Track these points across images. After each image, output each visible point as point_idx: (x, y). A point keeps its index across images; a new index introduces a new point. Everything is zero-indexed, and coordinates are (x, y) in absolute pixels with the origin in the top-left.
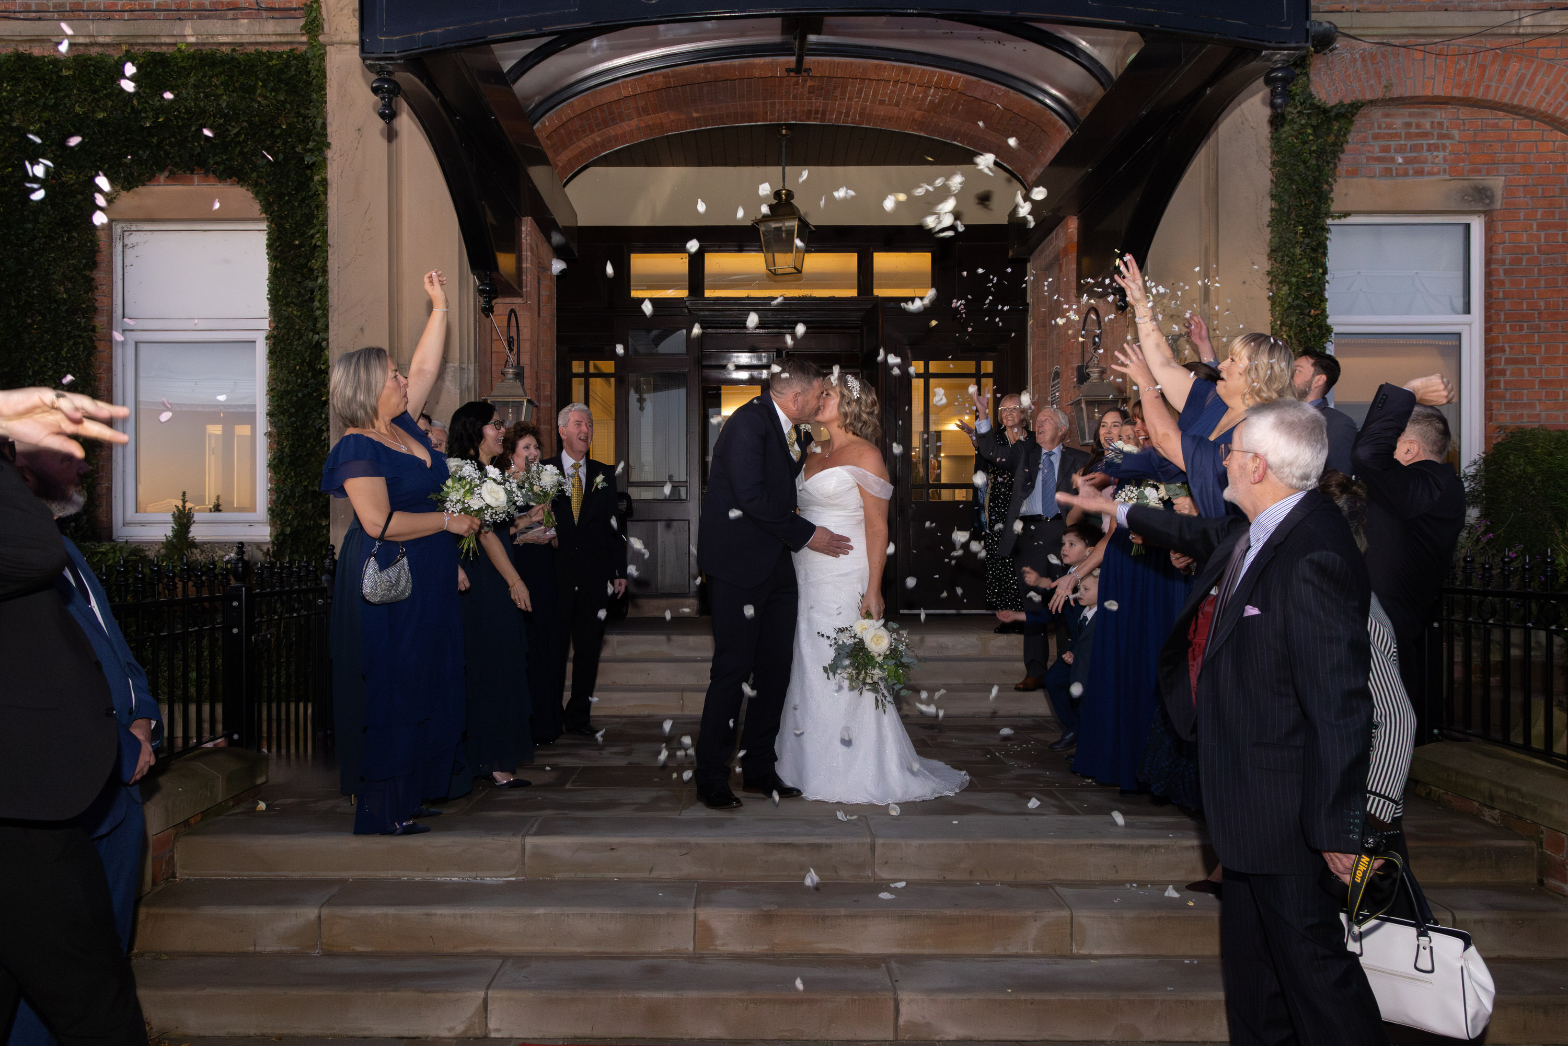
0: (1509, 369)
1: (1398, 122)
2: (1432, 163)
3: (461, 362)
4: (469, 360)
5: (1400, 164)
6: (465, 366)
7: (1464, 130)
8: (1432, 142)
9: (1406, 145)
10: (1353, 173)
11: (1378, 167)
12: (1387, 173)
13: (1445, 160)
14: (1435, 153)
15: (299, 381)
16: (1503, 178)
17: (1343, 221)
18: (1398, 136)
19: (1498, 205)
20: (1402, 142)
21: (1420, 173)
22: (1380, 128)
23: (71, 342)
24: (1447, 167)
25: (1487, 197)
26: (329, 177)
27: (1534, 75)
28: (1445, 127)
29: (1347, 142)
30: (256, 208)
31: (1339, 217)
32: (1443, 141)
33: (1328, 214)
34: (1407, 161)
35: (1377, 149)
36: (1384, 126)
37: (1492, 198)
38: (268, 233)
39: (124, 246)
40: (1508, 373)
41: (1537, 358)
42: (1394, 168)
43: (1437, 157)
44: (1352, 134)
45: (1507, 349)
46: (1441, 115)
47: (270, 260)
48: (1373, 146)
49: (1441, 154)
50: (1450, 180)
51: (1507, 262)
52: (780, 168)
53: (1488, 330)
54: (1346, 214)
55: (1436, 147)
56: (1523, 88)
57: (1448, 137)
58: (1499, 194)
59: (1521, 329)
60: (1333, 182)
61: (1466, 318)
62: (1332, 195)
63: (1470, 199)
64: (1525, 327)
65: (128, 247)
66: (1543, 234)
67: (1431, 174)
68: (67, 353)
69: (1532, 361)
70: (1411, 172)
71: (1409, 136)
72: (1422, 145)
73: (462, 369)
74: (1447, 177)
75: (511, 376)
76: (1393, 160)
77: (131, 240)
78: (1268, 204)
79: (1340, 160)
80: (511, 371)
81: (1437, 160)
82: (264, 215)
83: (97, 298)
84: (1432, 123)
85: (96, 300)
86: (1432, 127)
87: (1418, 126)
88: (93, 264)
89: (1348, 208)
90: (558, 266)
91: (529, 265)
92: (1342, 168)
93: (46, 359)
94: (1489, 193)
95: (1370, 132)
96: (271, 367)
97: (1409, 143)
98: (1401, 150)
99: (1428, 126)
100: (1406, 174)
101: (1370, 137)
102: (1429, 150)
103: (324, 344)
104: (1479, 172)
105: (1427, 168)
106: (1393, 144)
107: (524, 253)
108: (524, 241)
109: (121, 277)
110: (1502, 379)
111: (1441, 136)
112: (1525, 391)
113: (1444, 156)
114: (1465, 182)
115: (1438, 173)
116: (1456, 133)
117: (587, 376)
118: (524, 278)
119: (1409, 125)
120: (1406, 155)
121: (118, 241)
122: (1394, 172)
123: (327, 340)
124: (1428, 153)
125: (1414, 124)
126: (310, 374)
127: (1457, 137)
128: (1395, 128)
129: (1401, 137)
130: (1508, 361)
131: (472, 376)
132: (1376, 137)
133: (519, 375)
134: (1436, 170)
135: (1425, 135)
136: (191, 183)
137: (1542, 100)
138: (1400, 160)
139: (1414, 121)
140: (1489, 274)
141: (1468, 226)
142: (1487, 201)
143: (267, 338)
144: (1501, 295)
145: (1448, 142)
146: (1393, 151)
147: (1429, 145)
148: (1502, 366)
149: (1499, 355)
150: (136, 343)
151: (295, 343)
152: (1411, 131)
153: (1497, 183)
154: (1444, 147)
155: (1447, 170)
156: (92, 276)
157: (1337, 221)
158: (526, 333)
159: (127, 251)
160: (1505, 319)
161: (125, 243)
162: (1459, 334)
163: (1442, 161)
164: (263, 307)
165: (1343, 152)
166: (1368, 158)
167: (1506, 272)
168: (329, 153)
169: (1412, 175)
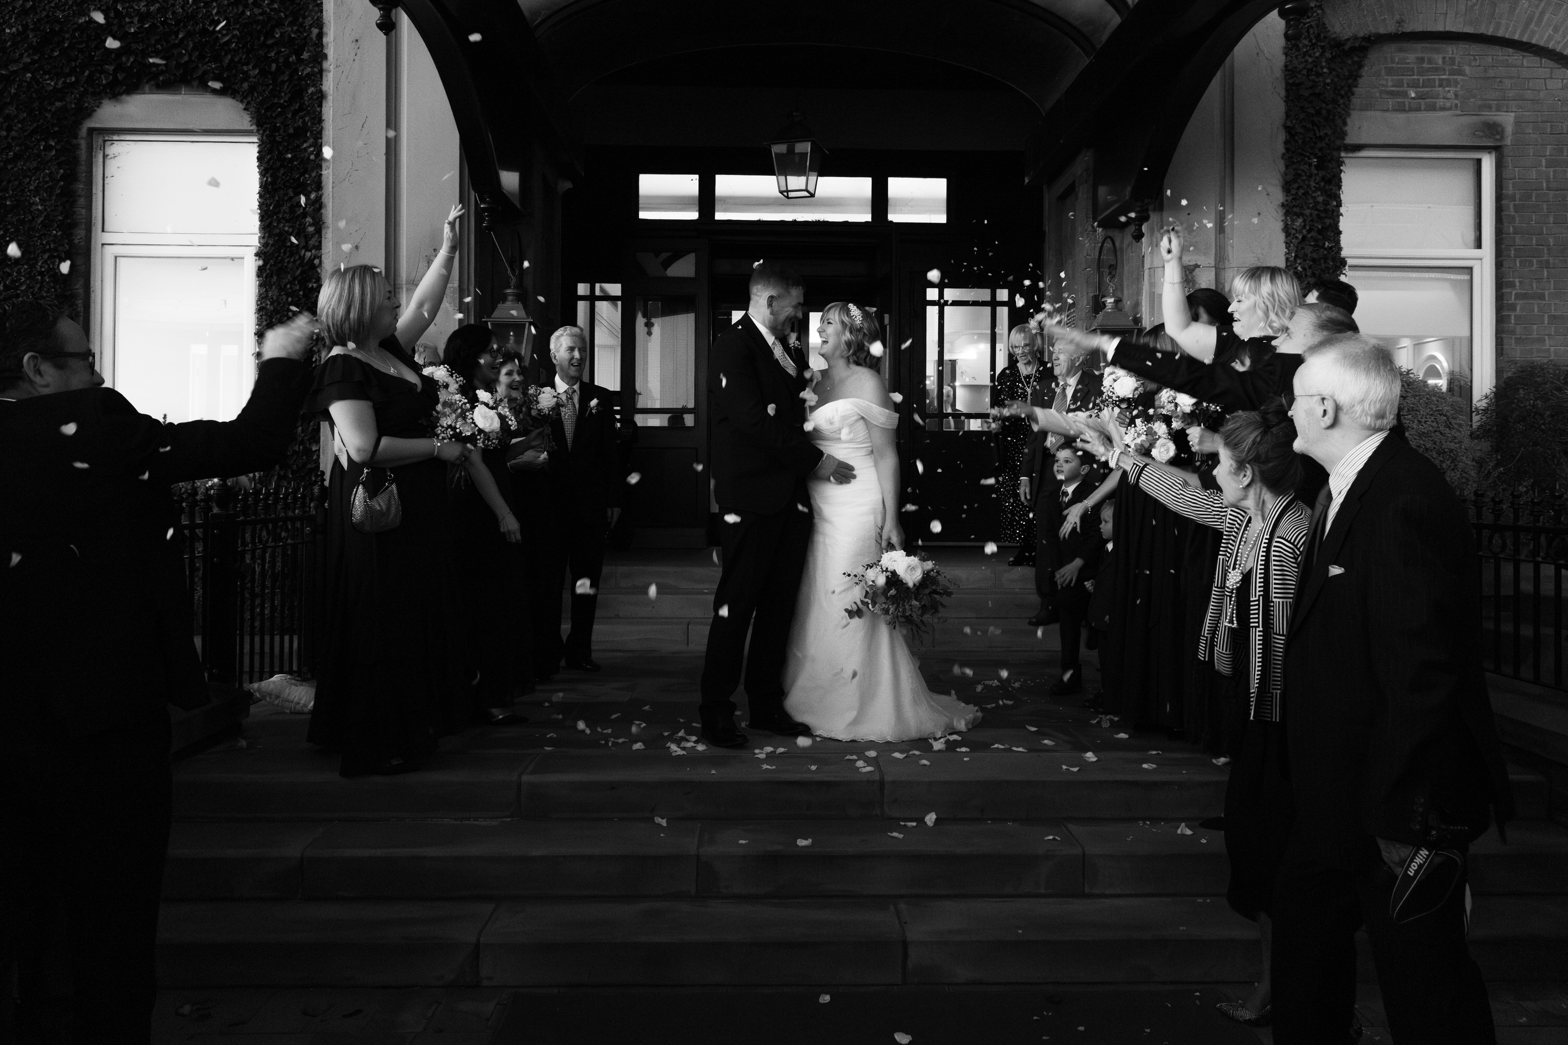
0: (1520, 304)
1: (1411, 57)
2: (1444, 98)
3: (461, 283)
4: (469, 280)
5: (1413, 98)
6: (465, 287)
7: (1475, 66)
8: (1443, 77)
9: (1419, 80)
10: (1366, 108)
11: (1391, 102)
12: (1401, 109)
13: (1456, 96)
14: (1447, 89)
16: (1513, 114)
17: (1358, 154)
18: (1411, 71)
19: (1508, 142)
20: (1415, 77)
21: (1432, 108)
22: (1393, 61)
23: (46, 256)
24: (1458, 102)
25: (1498, 133)
26: (324, 88)
27: (1542, 13)
28: (1457, 63)
29: (1361, 76)
30: (245, 121)
31: (1355, 150)
32: (1455, 77)
33: (1342, 148)
34: (1420, 97)
35: (1390, 83)
36: (1397, 60)
37: (1502, 134)
38: (259, 146)
39: (105, 156)
40: (1518, 308)
41: (1547, 292)
42: (1407, 103)
43: (1449, 91)
44: (1366, 68)
45: (1518, 284)
46: (1453, 51)
47: (261, 173)
48: (1387, 80)
49: (1453, 89)
50: (1461, 115)
51: (1518, 196)
53: (1498, 265)
54: (1360, 149)
55: (1448, 83)
56: (1532, 26)
57: (1460, 72)
58: (1509, 130)
59: (1531, 264)
60: (1347, 116)
61: (1477, 253)
62: (1346, 127)
63: (1481, 134)
64: (1535, 263)
65: (109, 157)
66: (1551, 171)
67: (1443, 109)
68: (41, 267)
69: (1541, 297)
70: (1423, 107)
71: (1422, 72)
72: (1434, 79)
73: (462, 290)
74: (1459, 112)
75: (513, 297)
76: (1405, 95)
77: (112, 150)
78: (1282, 136)
79: (1354, 94)
80: (513, 292)
81: (1448, 96)
82: (254, 127)
83: (75, 210)
84: (1444, 58)
85: (75, 212)
86: (1444, 63)
87: (1430, 62)
89: (1359, 144)
90: (564, 186)
91: (534, 185)
92: (1356, 101)
93: (19, 272)
94: (1500, 129)
95: (1384, 67)
96: (260, 285)
97: (1421, 78)
98: (1414, 85)
99: (1440, 61)
100: (1418, 109)
101: (1383, 71)
102: (1440, 86)
103: (317, 261)
104: (1489, 107)
105: (1439, 103)
106: (1406, 79)
109: (101, 188)
110: (1513, 314)
111: (1453, 72)
112: (1535, 327)
113: (1456, 91)
114: (1476, 118)
115: (1450, 109)
116: (1467, 70)
117: (592, 298)
118: (528, 197)
119: (1422, 60)
120: (1419, 90)
121: (97, 151)
122: (1407, 106)
123: (320, 257)
124: (1440, 89)
125: (1426, 59)
126: (301, 293)
127: (1468, 73)
128: (1408, 63)
129: (1413, 72)
130: (1518, 296)
131: (471, 295)
132: (1390, 71)
133: (522, 297)
134: (1447, 105)
135: (1436, 70)
136: (177, 92)
137: (1550, 38)
138: (1413, 95)
139: (1426, 56)
140: (1499, 209)
141: (1479, 161)
142: (1498, 137)
143: (257, 255)
144: (1511, 230)
145: (1459, 78)
146: (1405, 85)
147: (1441, 80)
148: (1512, 301)
149: (1508, 290)
150: (116, 257)
151: (286, 261)
152: (1424, 65)
153: (1507, 120)
154: (1456, 83)
155: (1459, 105)
156: (70, 188)
157: (1353, 154)
159: (108, 162)
160: (1515, 254)
161: (107, 153)
162: (1470, 270)
163: (1453, 96)
164: (252, 223)
165: (1356, 87)
166: (1381, 92)
167: (1516, 208)
168: (325, 65)
169: (1425, 110)
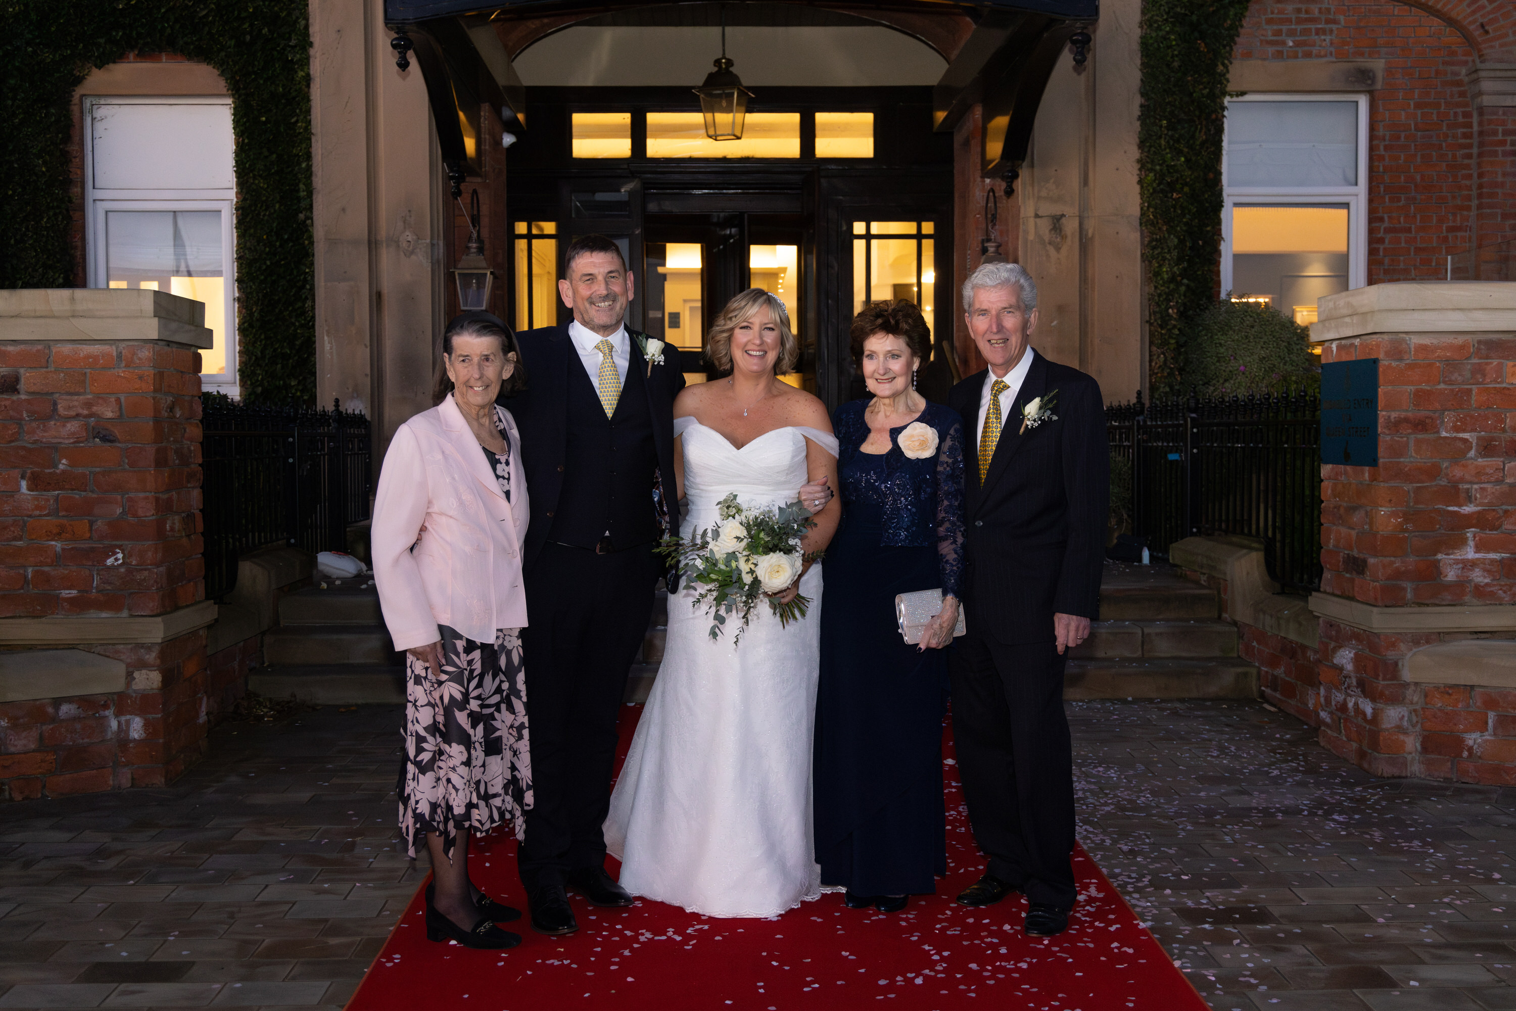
0: (1388, 237)
1: (1289, 8)
2: (1320, 46)
3: (432, 238)
4: (438, 236)
5: (1291, 47)
6: (435, 242)
7: (1349, 16)
8: (1320, 26)
9: (1296, 29)
10: (1248, 55)
11: (1271, 50)
12: (1279, 55)
13: (1331, 44)
14: (1323, 37)
15: (267, 249)
16: (1383, 61)
17: (1241, 99)
18: (1289, 21)
19: (1379, 85)
20: (1293, 27)
21: (1308, 55)
22: (1272, 13)
23: (51, 213)
24: (1333, 49)
25: (1369, 78)
26: (312, 72)
28: (1332, 13)
29: (1242, 26)
30: (222, 84)
31: (1237, 96)
32: (1330, 26)
33: (1224, 93)
34: (1297, 44)
35: (1270, 33)
36: (1276, 11)
37: (1373, 79)
38: (234, 109)
39: (93, 119)
40: (1387, 241)
41: (1413, 226)
42: (1285, 51)
43: (1325, 40)
44: (1247, 19)
45: (1386, 218)
46: (1329, 1)
47: (236, 134)
48: (1266, 30)
49: (1328, 38)
50: (1335, 62)
51: (1387, 138)
52: (720, 28)
53: (1371, 201)
54: (1243, 93)
55: (1324, 32)
57: (1335, 22)
58: (1380, 75)
59: (1400, 200)
60: (1228, 64)
61: (1352, 189)
62: (1228, 76)
63: (1355, 79)
64: (1403, 199)
65: (97, 120)
66: (1419, 112)
67: (1319, 56)
68: (46, 223)
69: (1409, 230)
70: (1300, 55)
71: (1299, 21)
72: (1310, 29)
73: (433, 245)
74: (1334, 60)
75: (473, 250)
76: (1284, 43)
77: (100, 113)
78: (1138, 100)
79: (1235, 44)
80: (474, 245)
81: (1324, 44)
82: (230, 92)
83: (71, 170)
84: (1320, 9)
85: (70, 172)
86: (1322, 12)
87: (1307, 12)
88: (68, 139)
89: (1243, 89)
90: (508, 140)
91: (487, 147)
92: (1238, 50)
93: (27, 229)
94: (1371, 74)
95: (1263, 17)
96: (238, 236)
97: (1299, 27)
98: (1292, 33)
99: (1316, 11)
100: (1296, 57)
101: (1264, 22)
102: (1317, 34)
103: (309, 222)
104: (1362, 54)
105: (1315, 51)
106: (1284, 28)
107: (483, 136)
108: (482, 125)
109: (91, 149)
110: (1382, 247)
111: (1328, 21)
112: (1402, 258)
113: (1331, 40)
114: (1350, 64)
115: (1325, 56)
116: (1342, 18)
117: (529, 237)
118: (483, 158)
119: (1299, 11)
120: (1297, 38)
121: (88, 114)
122: (1285, 54)
123: (312, 219)
124: (1316, 37)
125: (1303, 10)
126: (278, 244)
127: (1343, 22)
128: (1287, 14)
129: (1291, 22)
130: (1386, 231)
131: (441, 251)
132: (1270, 21)
133: (481, 250)
134: (1323, 53)
135: (1313, 20)
136: (159, 60)
138: (1291, 44)
139: (1304, 6)
140: (1372, 149)
141: (1356, 104)
142: (1369, 82)
143: (235, 208)
144: (1381, 169)
145: (1334, 27)
146: (1284, 35)
147: (1317, 29)
148: (1381, 235)
150: (107, 212)
151: (262, 214)
152: (1302, 16)
153: (1378, 65)
154: (1331, 31)
155: (1333, 53)
156: (67, 149)
157: (1235, 99)
158: (485, 209)
159: (96, 124)
160: (1384, 191)
161: (94, 116)
162: (1347, 205)
163: (1329, 44)
164: (230, 179)
165: (1238, 36)
166: (1261, 41)
167: (1386, 148)
168: (312, 52)
169: (1302, 57)
